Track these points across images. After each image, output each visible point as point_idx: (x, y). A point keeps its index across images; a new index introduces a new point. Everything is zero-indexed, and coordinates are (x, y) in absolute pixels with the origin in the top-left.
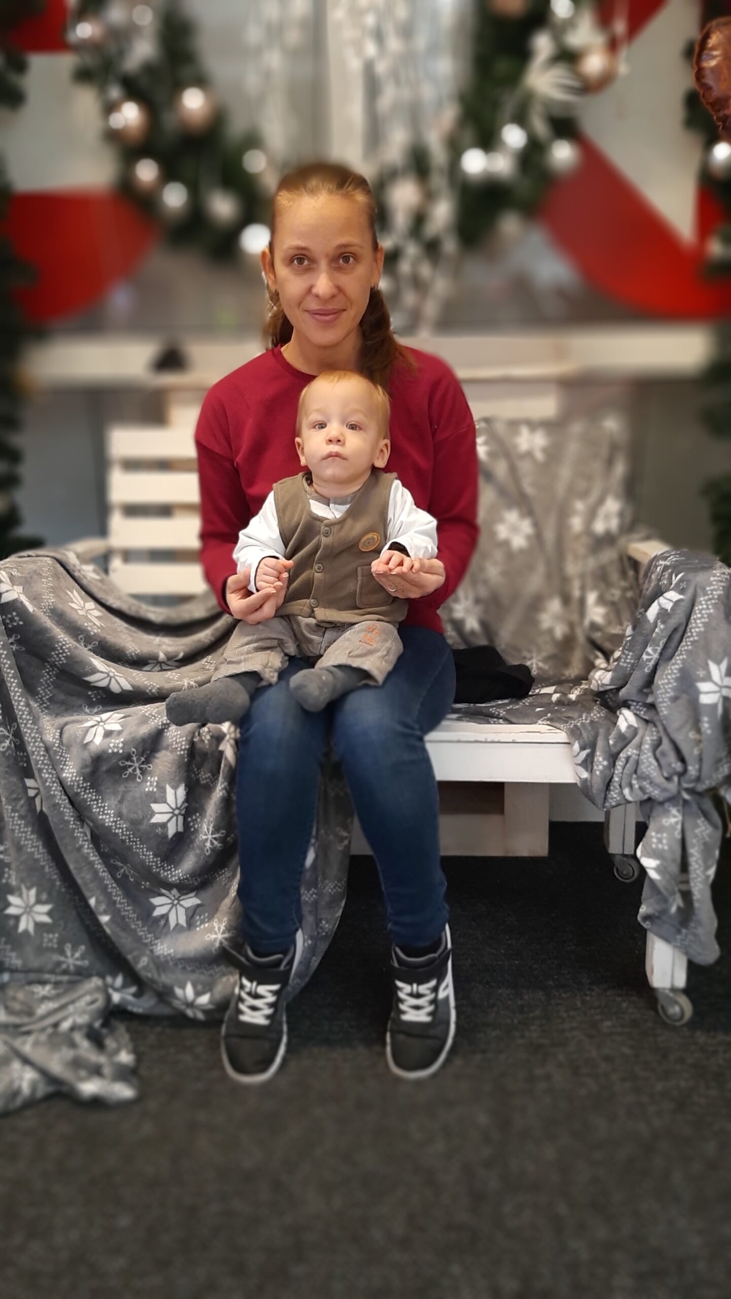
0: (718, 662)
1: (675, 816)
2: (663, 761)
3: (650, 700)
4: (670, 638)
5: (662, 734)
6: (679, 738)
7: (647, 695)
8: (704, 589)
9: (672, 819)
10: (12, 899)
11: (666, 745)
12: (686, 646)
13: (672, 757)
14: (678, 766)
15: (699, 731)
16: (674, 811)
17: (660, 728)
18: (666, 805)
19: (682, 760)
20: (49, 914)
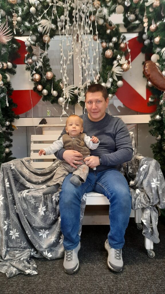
0: (155, 179)
1: (148, 211)
2: (145, 199)
3: (142, 187)
4: (145, 174)
5: (145, 193)
6: (148, 194)
7: (141, 186)
8: (151, 164)
9: (148, 212)
10: (11, 231)
11: (146, 196)
12: (148, 175)
13: (147, 198)
14: (149, 200)
15: (152, 193)
16: (148, 210)
17: (144, 192)
18: (147, 209)
19: (149, 199)
20: (19, 235)
